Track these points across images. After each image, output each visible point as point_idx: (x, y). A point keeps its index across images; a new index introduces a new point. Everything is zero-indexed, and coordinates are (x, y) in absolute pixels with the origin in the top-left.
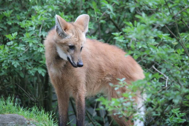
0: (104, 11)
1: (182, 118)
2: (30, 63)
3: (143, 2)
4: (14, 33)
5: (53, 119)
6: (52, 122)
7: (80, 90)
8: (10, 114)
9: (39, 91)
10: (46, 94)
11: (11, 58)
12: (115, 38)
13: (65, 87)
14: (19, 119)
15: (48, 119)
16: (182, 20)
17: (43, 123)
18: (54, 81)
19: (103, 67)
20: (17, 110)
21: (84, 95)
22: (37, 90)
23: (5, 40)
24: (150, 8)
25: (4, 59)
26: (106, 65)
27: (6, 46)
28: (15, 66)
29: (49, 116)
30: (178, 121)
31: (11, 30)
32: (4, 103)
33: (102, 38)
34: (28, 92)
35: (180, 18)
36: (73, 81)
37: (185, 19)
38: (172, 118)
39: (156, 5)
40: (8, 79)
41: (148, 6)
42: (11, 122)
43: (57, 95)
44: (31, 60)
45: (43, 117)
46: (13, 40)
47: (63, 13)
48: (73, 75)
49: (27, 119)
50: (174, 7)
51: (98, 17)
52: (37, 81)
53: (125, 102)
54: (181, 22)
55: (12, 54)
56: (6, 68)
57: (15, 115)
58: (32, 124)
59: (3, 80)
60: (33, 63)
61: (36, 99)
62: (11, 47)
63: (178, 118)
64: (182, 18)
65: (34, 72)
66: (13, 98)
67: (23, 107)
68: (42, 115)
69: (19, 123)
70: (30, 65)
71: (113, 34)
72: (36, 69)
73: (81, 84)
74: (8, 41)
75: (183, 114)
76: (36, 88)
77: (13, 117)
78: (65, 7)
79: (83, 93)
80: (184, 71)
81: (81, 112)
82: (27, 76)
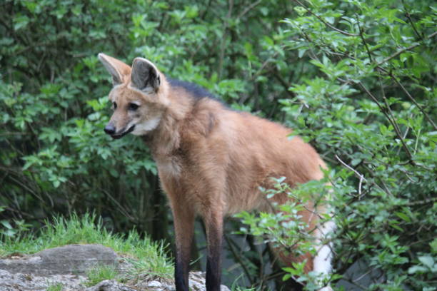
0: (265, 60)
1: (402, 255)
2: (131, 153)
3: (322, 41)
4: (102, 97)
5: (165, 255)
6: (164, 259)
7: (214, 203)
8: (88, 245)
9: (144, 204)
10: (157, 209)
11: (95, 143)
12: (285, 109)
13: (186, 197)
14: (105, 254)
15: (156, 253)
16: (390, 74)
17: (148, 262)
18: (167, 185)
19: (261, 161)
20: (101, 237)
21: (221, 213)
22: (142, 201)
23: (85, 109)
24: (333, 51)
25: (83, 144)
26: (267, 157)
27: (87, 121)
28: (104, 157)
29: (158, 249)
30: (394, 261)
31: (96, 91)
32: (78, 223)
33: (260, 109)
34: (126, 206)
35: (388, 71)
36: (200, 186)
37: (397, 72)
38: (383, 256)
39: (344, 46)
40: (89, 181)
41: (330, 48)
42: (90, 259)
43: (173, 211)
44: (132, 147)
45: (147, 250)
46: (100, 110)
47: (191, 62)
48: (200, 175)
49: (118, 254)
50: (378, 49)
51: (254, 71)
52: (142, 185)
53: (287, 221)
54: (389, 77)
55: (97, 136)
56: (86, 161)
57: (98, 246)
58: (127, 262)
59: (81, 183)
60: (136, 153)
61: (138, 219)
62: (97, 123)
63: (394, 256)
64: (391, 71)
65: (137, 168)
66: (94, 216)
67: (111, 232)
68: (145, 247)
69: (104, 261)
70: (130, 156)
71: (281, 101)
72: (140, 163)
73: (217, 194)
74: (89, 111)
75: (404, 248)
76: (140, 199)
77: (93, 250)
78: (194, 51)
79: (221, 208)
80: (392, 167)
81: (215, 244)
82: (123, 177)
